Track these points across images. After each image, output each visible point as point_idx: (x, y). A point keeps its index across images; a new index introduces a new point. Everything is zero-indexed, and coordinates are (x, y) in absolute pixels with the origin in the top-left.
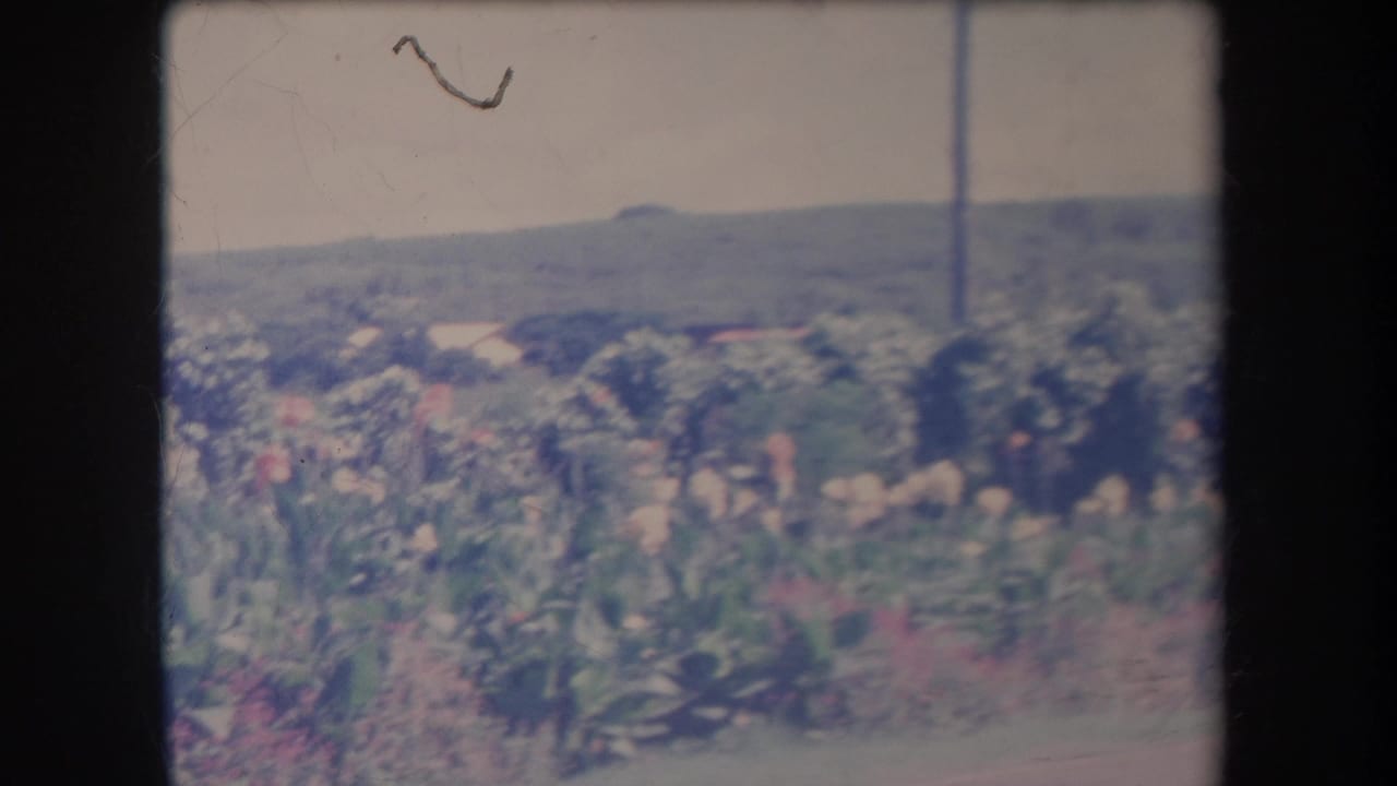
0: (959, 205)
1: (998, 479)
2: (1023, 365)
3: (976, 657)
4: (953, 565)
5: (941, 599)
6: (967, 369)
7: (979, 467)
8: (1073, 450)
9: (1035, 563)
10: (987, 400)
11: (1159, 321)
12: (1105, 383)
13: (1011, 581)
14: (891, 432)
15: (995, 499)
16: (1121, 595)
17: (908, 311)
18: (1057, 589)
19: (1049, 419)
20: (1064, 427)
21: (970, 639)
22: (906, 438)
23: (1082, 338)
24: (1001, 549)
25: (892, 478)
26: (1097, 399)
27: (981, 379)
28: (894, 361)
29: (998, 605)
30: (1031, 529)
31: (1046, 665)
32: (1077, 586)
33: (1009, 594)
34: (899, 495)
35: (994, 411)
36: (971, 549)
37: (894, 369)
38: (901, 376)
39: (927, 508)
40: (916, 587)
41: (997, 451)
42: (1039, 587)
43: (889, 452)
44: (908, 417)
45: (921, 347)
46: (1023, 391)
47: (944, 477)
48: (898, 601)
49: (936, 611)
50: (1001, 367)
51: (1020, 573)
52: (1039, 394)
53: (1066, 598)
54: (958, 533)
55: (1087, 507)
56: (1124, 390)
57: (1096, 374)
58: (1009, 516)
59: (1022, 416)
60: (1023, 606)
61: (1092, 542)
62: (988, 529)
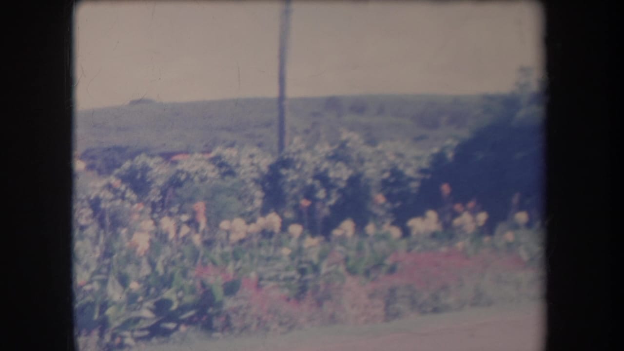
0: (282, 98)
1: (298, 220)
2: (309, 169)
3: (288, 300)
4: (278, 259)
5: (273, 274)
6: (283, 172)
7: (289, 215)
8: (332, 208)
9: (314, 258)
10: (293, 185)
11: (368, 150)
12: (345, 178)
13: (304, 266)
14: (252, 200)
15: (296, 229)
16: (352, 271)
17: (260, 145)
18: (324, 269)
19: (321, 194)
20: (328, 197)
21: (286, 291)
22: (258, 203)
23: (335, 158)
24: (299, 251)
25: (251, 221)
26: (342, 185)
27: (290, 176)
28: (251, 168)
29: (298, 277)
30: (312, 243)
31: (319, 303)
32: (333, 268)
33: (302, 272)
34: (253, 228)
35: (295, 190)
36: (286, 251)
37: (252, 172)
38: (256, 175)
39: (266, 234)
40: (261, 269)
41: (296, 208)
42: (316, 269)
43: (249, 209)
44: (259, 194)
45: (265, 162)
46: (309, 181)
47: (273, 220)
48: (253, 275)
49: (270, 279)
50: (299, 171)
51: (306, 262)
52: (317, 183)
53: (328, 273)
54: (280, 245)
55: (337, 232)
56: (354, 181)
57: (341, 173)
58: (302, 237)
59: (309, 193)
60: (310, 276)
61: (339, 248)
62: (293, 243)
